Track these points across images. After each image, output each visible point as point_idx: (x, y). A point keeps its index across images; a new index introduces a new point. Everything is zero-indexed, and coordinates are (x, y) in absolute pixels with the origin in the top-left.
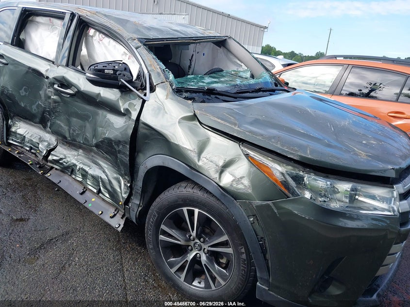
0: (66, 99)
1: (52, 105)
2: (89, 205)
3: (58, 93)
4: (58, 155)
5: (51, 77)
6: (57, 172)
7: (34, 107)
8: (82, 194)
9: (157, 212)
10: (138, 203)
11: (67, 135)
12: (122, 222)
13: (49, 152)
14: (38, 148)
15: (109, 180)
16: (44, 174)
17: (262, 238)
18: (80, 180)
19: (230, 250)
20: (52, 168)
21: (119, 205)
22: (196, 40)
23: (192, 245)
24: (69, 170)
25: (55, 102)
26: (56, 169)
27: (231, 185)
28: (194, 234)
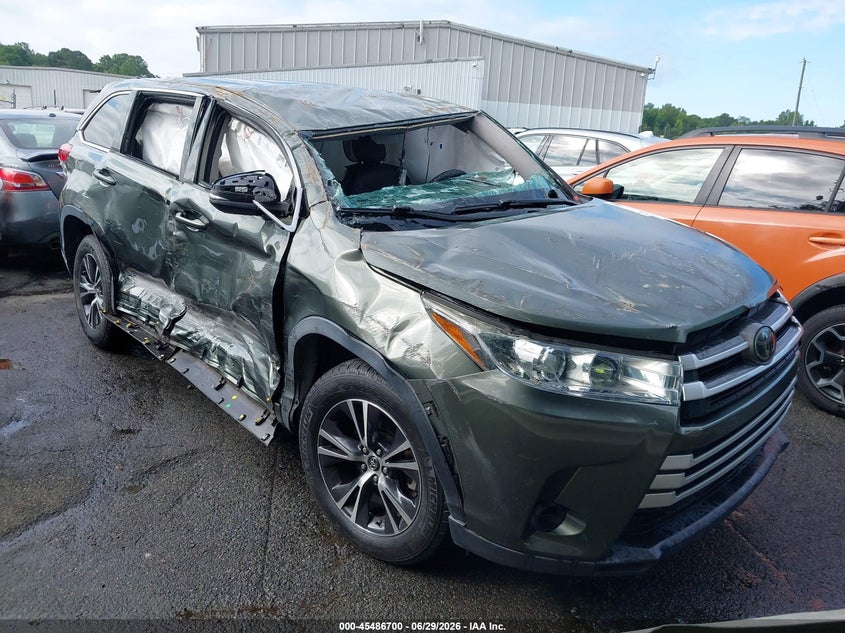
0: (193, 234)
1: (176, 245)
2: (226, 407)
3: (182, 226)
4: (186, 327)
5: (172, 200)
6: (185, 355)
7: (153, 250)
8: (218, 388)
9: (312, 409)
10: (292, 397)
11: (197, 294)
12: (272, 431)
13: (173, 323)
14: (157, 317)
15: (255, 364)
16: (165, 358)
17: (445, 438)
18: (216, 365)
19: (413, 466)
20: (178, 349)
21: (266, 401)
22: (409, 125)
23: (366, 461)
24: (201, 350)
25: (179, 240)
26: (184, 351)
27: (404, 358)
28: (365, 441)
